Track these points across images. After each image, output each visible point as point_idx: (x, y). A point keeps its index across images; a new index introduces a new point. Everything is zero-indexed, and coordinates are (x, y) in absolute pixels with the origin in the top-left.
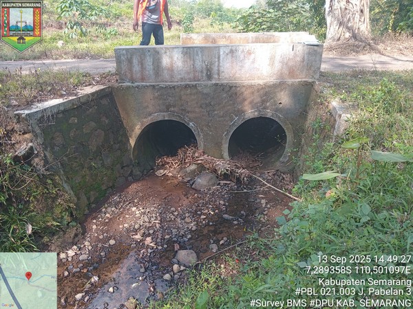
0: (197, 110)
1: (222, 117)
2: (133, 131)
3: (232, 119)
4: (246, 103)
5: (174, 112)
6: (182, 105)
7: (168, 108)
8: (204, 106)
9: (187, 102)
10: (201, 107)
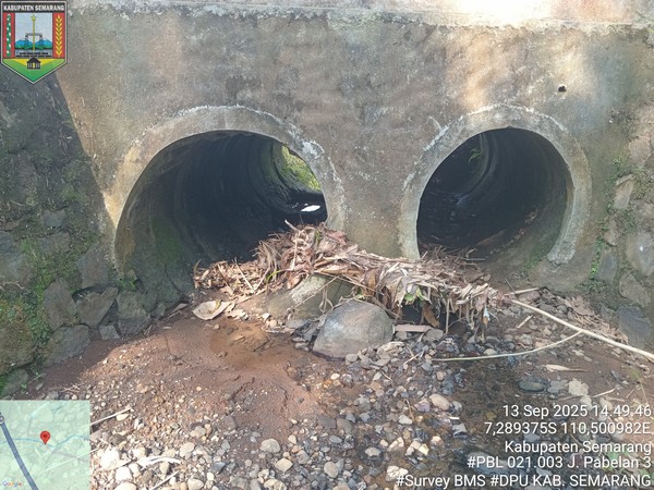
0: (327, 99)
1: (403, 124)
2: (115, 167)
3: (430, 133)
4: (472, 82)
5: (253, 104)
6: (279, 82)
7: (233, 88)
8: (348, 88)
9: (296, 71)
10: (339, 89)
